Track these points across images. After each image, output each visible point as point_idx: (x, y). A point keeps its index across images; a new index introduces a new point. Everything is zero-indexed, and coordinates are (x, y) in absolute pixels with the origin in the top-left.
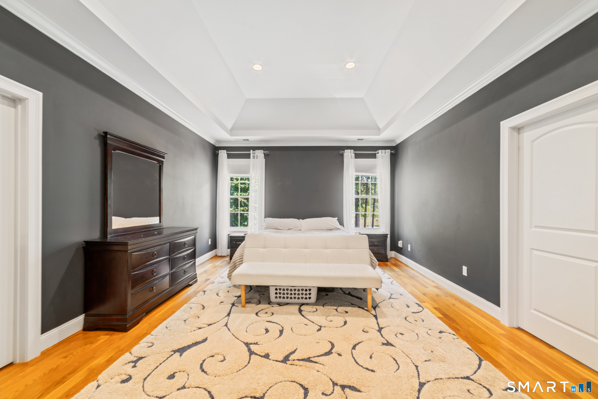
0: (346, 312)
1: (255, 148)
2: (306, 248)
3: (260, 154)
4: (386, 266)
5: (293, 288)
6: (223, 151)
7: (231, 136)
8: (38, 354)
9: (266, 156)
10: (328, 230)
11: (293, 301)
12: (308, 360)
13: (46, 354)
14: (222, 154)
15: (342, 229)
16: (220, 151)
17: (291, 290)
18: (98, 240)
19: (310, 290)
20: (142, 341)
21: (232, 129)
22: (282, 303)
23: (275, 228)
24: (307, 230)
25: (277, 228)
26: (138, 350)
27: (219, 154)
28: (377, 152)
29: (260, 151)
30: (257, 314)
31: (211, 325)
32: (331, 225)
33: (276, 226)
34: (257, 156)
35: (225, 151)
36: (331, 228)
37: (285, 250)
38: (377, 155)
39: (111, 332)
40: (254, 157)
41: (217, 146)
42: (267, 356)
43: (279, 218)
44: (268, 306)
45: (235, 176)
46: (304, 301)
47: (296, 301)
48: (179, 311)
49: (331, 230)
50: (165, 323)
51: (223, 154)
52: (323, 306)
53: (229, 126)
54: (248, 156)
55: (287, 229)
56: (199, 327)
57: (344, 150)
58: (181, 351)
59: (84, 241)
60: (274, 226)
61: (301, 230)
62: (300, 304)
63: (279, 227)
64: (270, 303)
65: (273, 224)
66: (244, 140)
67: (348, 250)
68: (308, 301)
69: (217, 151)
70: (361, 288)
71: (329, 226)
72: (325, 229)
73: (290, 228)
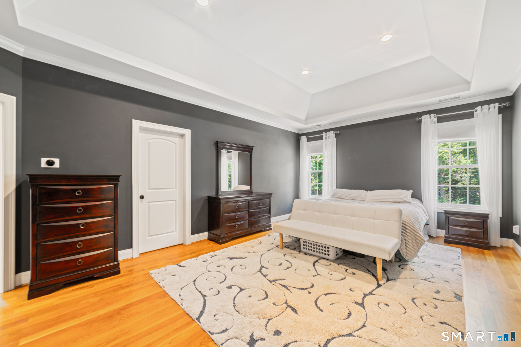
0: (353, 273)
1: (326, 131)
2: (336, 214)
3: (331, 135)
4: (482, 254)
5: (315, 244)
6: (303, 136)
7: (306, 125)
8: (190, 243)
9: (336, 136)
10: (395, 202)
11: (315, 253)
12: (286, 287)
13: (192, 244)
14: (302, 139)
15: (412, 202)
16: (301, 137)
17: (314, 245)
18: (215, 196)
19: (328, 248)
20: (221, 250)
21: (306, 120)
22: (308, 254)
23: (340, 197)
24: (371, 201)
25: (342, 198)
26: (217, 252)
27: (301, 139)
28: (475, 110)
29: (331, 132)
30: (284, 255)
31: (254, 252)
32: (399, 198)
33: (341, 196)
34: (329, 137)
35: (305, 136)
36: (399, 201)
37: (319, 213)
38: (475, 113)
39: (215, 243)
40: (326, 138)
41: (300, 133)
42: (265, 276)
43: (347, 189)
44: (298, 252)
45: (314, 155)
46: (323, 256)
47: (318, 254)
48: (247, 242)
49: (399, 202)
50: (236, 246)
51: (304, 139)
52: (338, 265)
53: (303, 118)
54: (321, 138)
55: (352, 199)
56: (249, 251)
57: (422, 117)
58: (231, 259)
59: (208, 196)
60: (339, 196)
61: (365, 201)
62: (320, 257)
63: (344, 196)
64: (300, 251)
65: (338, 194)
66: (318, 125)
67: (374, 220)
68: (327, 257)
69: (299, 138)
70: (372, 256)
71: (397, 198)
72: (391, 202)
73: (354, 198)
